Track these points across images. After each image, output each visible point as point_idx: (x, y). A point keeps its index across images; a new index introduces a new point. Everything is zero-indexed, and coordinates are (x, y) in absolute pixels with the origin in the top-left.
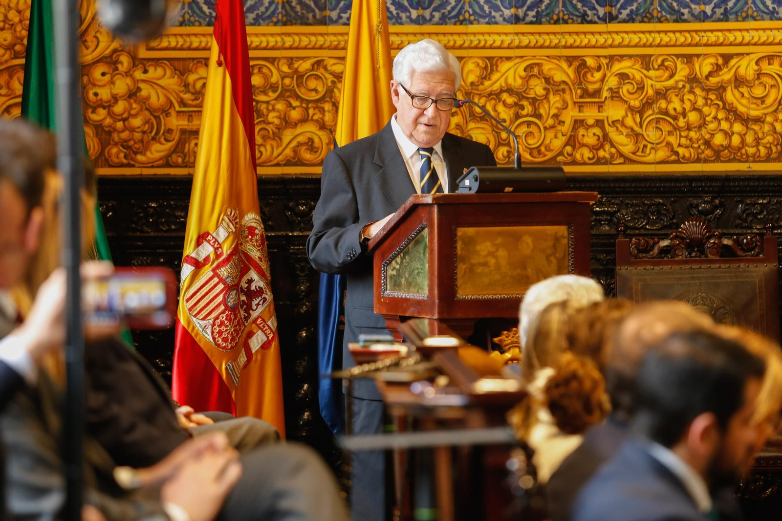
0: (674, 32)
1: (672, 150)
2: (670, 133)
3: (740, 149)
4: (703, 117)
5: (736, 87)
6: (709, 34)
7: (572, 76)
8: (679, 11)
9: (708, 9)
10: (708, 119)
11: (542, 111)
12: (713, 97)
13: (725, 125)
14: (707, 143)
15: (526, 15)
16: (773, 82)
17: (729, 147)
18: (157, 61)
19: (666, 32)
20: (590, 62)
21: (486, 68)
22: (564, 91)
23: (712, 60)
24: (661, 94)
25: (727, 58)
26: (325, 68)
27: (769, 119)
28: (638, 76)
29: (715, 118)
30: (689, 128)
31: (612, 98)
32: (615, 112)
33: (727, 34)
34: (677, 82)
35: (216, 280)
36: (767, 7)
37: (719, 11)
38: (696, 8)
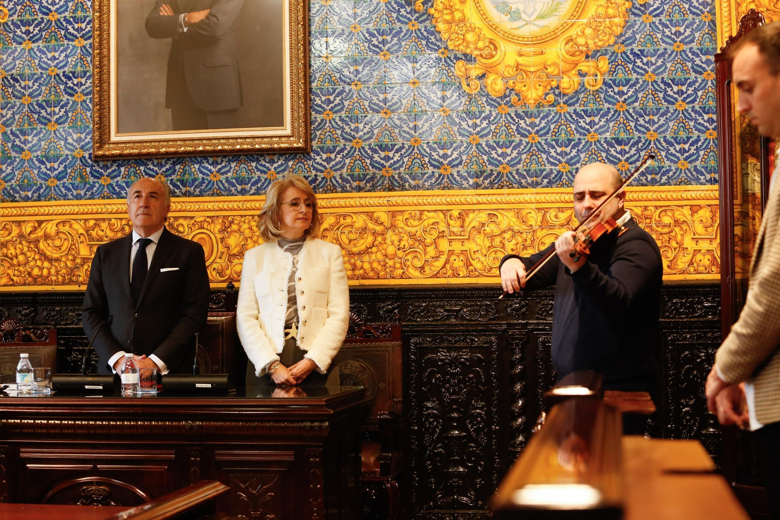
0: (11, 208)
1: (10, 278)
2: (9, 268)
3: (48, 277)
4: (27, 258)
5: (45, 240)
6: (30, 209)
8: (13, 195)
9: (30, 194)
10: (30, 259)
12: (32, 246)
13: (39, 263)
14: (30, 274)
16: (65, 237)
17: (41, 276)
19: (6, 208)
23: (32, 224)
24: (4, 245)
25: (40, 223)
27: (64, 259)
29: (34, 259)
30: (19, 265)
33: (40, 208)
34: (12, 237)
36: (62, 192)
37: (36, 195)
38: (23, 194)
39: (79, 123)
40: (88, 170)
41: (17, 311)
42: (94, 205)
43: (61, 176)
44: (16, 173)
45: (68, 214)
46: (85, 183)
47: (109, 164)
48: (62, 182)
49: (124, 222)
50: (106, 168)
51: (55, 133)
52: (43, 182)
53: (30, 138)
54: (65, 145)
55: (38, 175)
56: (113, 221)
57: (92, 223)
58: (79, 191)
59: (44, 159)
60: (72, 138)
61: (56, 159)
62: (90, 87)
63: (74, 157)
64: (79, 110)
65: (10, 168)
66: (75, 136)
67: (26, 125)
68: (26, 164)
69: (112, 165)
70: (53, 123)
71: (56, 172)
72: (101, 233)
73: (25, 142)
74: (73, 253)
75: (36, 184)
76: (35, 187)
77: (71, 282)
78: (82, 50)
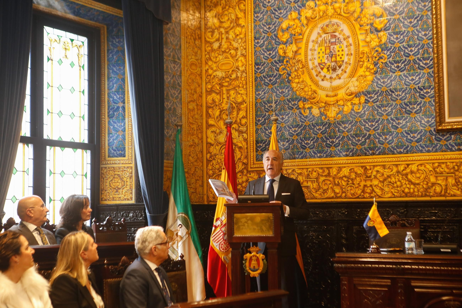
0: (392, 157)
1: (393, 194)
2: (392, 188)
3: (413, 193)
4: (401, 183)
5: (411, 174)
6: (402, 158)
7: (363, 172)
8: (393, 151)
9: (402, 150)
10: (403, 184)
11: (354, 183)
12: (404, 177)
13: (408, 186)
14: (403, 191)
15: (349, 154)
16: (422, 172)
17: (410, 192)
18: (253, 171)
19: (390, 158)
20: (368, 167)
21: (338, 170)
22: (361, 176)
23: (403, 166)
24: (389, 177)
25: (408, 165)
26: (295, 172)
27: (422, 184)
28: (382, 171)
29: (405, 184)
30: (397, 187)
31: (375, 178)
32: (375, 182)
33: (408, 158)
34: (393, 173)
35: (221, 231)
36: (419, 149)
37: (405, 151)
38: (398, 150)
39: (428, 113)
40: (434, 137)
41: (397, 211)
42: (438, 155)
43: (419, 140)
44: (394, 139)
45: (424, 160)
46: (432, 144)
47: (445, 134)
48: (419, 144)
49: (454, 164)
50: (443, 136)
51: (415, 119)
52: (409, 144)
53: (401, 121)
54: (420, 125)
55: (406, 140)
56: (448, 164)
57: (436, 165)
58: (429, 148)
59: (409, 132)
60: (424, 121)
61: (415, 131)
62: (433, 94)
63: (425, 131)
64: (428, 106)
65: (391, 137)
66: (426, 120)
67: (399, 115)
68: (400, 135)
69: (447, 134)
70: (413, 113)
71: (416, 139)
72: (442, 170)
73: (399, 124)
74: (427, 180)
75: (405, 145)
76: (405, 147)
77: (426, 196)
78: (428, 75)
